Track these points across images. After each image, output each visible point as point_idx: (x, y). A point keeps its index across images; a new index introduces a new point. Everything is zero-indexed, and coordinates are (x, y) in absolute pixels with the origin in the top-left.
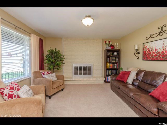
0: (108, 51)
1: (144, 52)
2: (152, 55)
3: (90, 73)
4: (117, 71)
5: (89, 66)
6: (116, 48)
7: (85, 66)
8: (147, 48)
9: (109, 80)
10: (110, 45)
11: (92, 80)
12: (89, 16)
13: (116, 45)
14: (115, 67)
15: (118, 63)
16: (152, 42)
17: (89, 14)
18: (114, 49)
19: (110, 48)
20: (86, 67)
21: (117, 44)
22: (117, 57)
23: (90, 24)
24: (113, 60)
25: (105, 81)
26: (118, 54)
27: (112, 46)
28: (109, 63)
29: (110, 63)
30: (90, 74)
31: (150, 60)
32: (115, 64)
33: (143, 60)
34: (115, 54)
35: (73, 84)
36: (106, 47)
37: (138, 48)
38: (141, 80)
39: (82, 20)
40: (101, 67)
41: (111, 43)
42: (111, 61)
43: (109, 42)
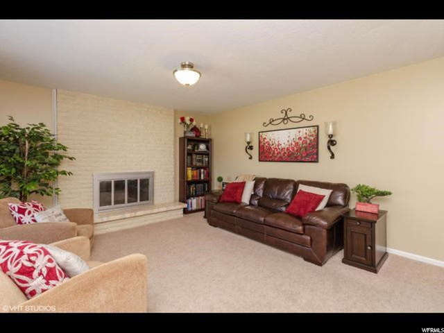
0: (190, 140)
1: (261, 148)
2: (274, 153)
4: (206, 185)
5: (144, 177)
6: (204, 136)
7: (132, 178)
8: (266, 141)
9: (191, 206)
10: (191, 127)
12: (191, 66)
13: (204, 127)
14: (202, 178)
15: (208, 168)
16: (273, 132)
17: (191, 62)
18: (199, 137)
19: (192, 135)
20: (137, 180)
21: (206, 127)
22: (206, 155)
24: (199, 161)
25: (186, 211)
26: (207, 148)
27: (195, 129)
29: (192, 168)
31: (270, 161)
32: (202, 170)
33: (260, 160)
34: (202, 147)
36: (185, 132)
37: (251, 138)
38: (261, 195)
39: (176, 71)
40: (173, 180)
41: (194, 123)
42: (194, 163)
43: (191, 120)
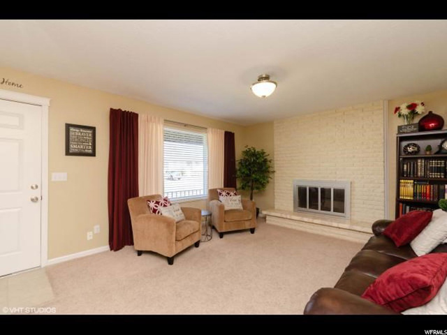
3: (340, 209)
7: (326, 186)
11: (360, 232)
17: (267, 74)
20: (330, 189)
23: (268, 94)
27: (430, 118)
28: (412, 181)
29: (418, 181)
30: (342, 211)
32: (446, 187)
35: (289, 227)
36: (399, 127)
42: (420, 174)
